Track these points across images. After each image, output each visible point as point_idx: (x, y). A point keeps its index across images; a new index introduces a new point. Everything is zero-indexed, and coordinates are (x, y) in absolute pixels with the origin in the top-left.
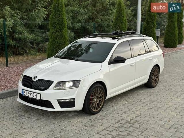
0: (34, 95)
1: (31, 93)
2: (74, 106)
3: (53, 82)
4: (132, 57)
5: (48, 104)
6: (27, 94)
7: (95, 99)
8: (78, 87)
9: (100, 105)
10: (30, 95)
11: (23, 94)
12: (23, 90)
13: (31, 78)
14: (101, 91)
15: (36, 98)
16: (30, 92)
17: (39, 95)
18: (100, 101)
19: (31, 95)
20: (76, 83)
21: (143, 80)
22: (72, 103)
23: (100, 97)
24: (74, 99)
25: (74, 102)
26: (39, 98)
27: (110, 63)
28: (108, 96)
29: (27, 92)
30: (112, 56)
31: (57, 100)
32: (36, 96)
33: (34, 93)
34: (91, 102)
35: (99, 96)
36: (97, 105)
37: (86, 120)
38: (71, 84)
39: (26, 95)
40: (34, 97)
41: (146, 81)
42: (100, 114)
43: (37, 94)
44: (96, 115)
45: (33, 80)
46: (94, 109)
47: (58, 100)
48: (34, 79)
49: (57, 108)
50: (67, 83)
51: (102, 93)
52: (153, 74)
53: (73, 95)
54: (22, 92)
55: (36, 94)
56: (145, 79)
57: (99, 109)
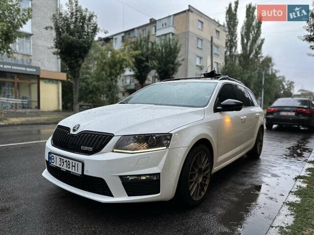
0: (71, 165)
1: (65, 159)
3: (111, 136)
6: (57, 163)
8: (167, 148)
10: (62, 164)
11: (50, 161)
12: (50, 153)
13: (68, 129)
15: (73, 171)
16: (62, 158)
17: (80, 164)
19: (65, 163)
20: (163, 140)
24: (159, 174)
25: (158, 181)
26: (80, 172)
27: (216, 110)
29: (58, 157)
31: (118, 177)
33: (70, 160)
39: (54, 164)
40: (70, 170)
43: (77, 163)
45: (72, 132)
47: (121, 177)
48: (74, 130)
49: (120, 195)
53: (156, 165)
54: (49, 158)
55: (74, 162)
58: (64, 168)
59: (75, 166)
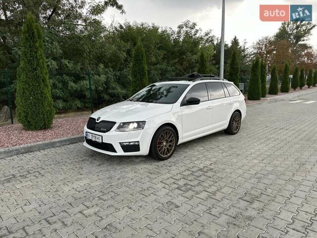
0: (97, 138)
1: (94, 135)
2: (139, 150)
3: (115, 123)
4: (208, 100)
5: (110, 147)
6: (90, 137)
7: (165, 144)
8: (143, 129)
9: (171, 150)
11: (87, 136)
12: (86, 132)
13: (95, 119)
14: (171, 134)
15: (98, 141)
17: (101, 137)
18: (170, 146)
19: (94, 137)
20: (141, 125)
21: (223, 125)
22: (136, 147)
23: (171, 141)
24: (139, 141)
25: (139, 145)
26: (101, 141)
27: (183, 104)
28: (181, 141)
29: (91, 134)
30: (185, 97)
33: (96, 135)
34: (160, 147)
35: (169, 141)
36: (166, 150)
37: (152, 166)
38: (136, 125)
40: (96, 140)
41: (226, 126)
42: (170, 160)
44: (166, 161)
45: (97, 121)
46: (163, 154)
47: (120, 143)
48: (98, 120)
49: (120, 152)
50: (131, 124)
51: (173, 137)
52: (234, 119)
53: (137, 137)
55: (98, 136)
56: (224, 124)
57: (169, 155)
58: (94, 139)
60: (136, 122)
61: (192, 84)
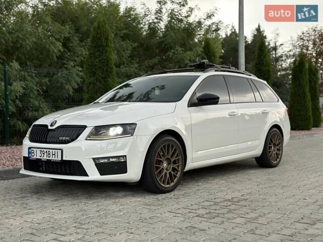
0: (51, 154)
1: (45, 150)
2: (126, 172)
3: (85, 127)
4: (230, 103)
5: (76, 167)
6: (37, 155)
7: (165, 165)
8: (132, 136)
9: (175, 177)
10: (43, 155)
11: (30, 155)
12: (30, 148)
13: (46, 126)
14: (175, 150)
15: (54, 159)
16: (42, 150)
17: (60, 152)
18: (174, 169)
19: (45, 154)
20: (128, 129)
21: (254, 148)
22: (120, 166)
23: (174, 162)
24: (125, 156)
25: (125, 162)
26: (60, 159)
27: (191, 104)
29: (38, 150)
30: (194, 93)
31: (92, 159)
32: (54, 156)
33: (49, 150)
34: (157, 168)
35: (172, 160)
36: (168, 176)
38: (119, 130)
39: (35, 157)
40: (51, 158)
41: (258, 151)
42: (172, 193)
43: (56, 151)
44: (167, 194)
45: (50, 128)
46: (164, 182)
47: (94, 159)
49: (94, 175)
50: (111, 129)
51: (177, 156)
52: (271, 140)
53: (123, 149)
54: (29, 153)
55: (54, 151)
56: (256, 148)
57: (172, 184)
58: (45, 158)
59: (55, 155)
60: (122, 125)
61: (203, 76)
